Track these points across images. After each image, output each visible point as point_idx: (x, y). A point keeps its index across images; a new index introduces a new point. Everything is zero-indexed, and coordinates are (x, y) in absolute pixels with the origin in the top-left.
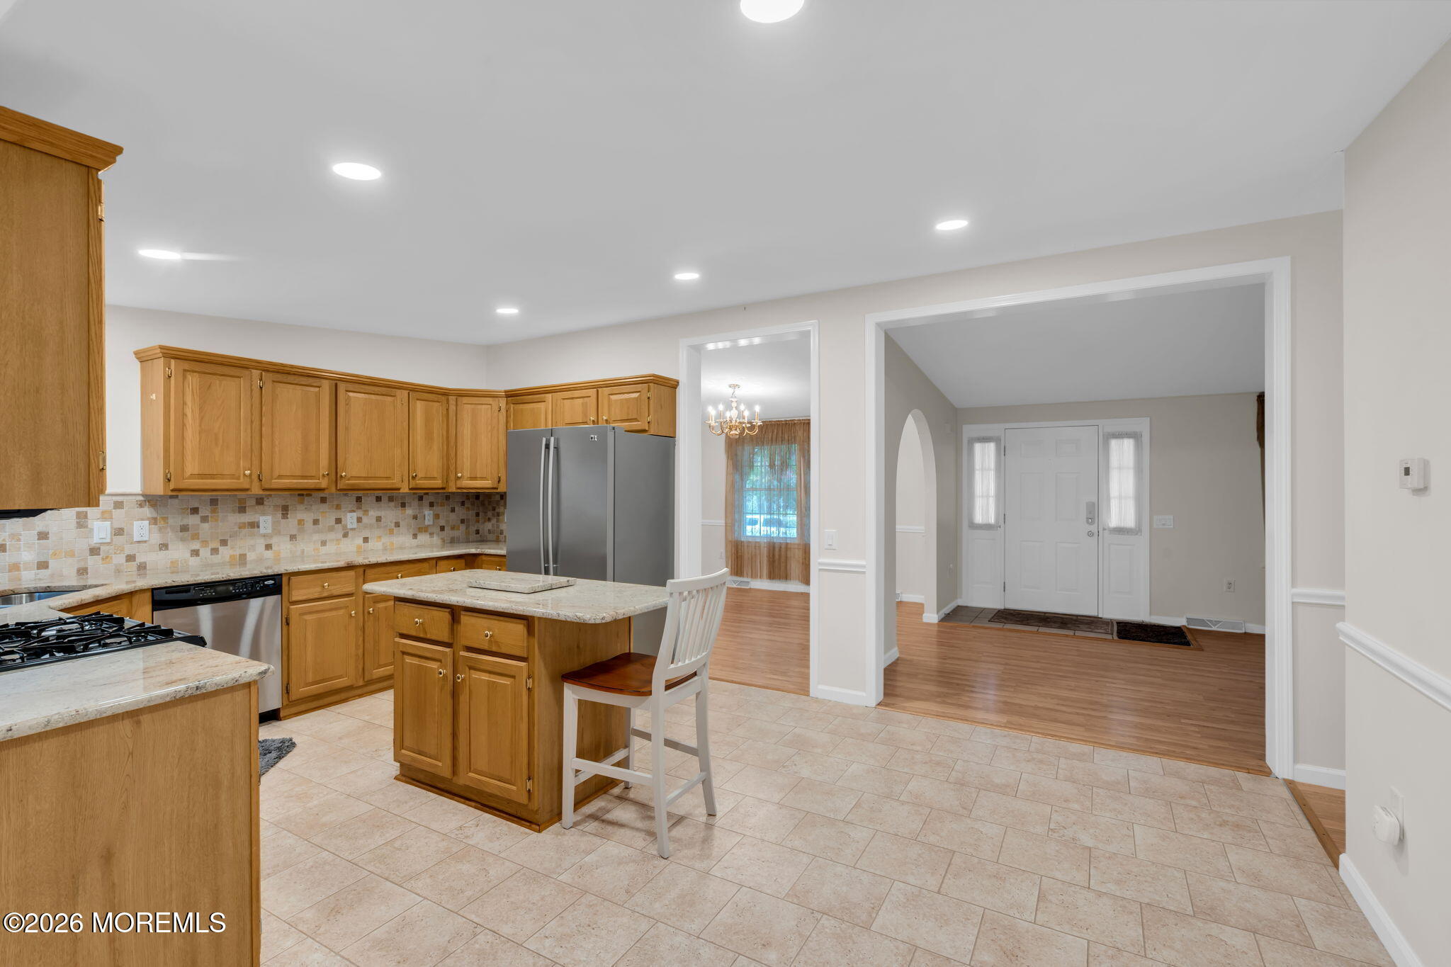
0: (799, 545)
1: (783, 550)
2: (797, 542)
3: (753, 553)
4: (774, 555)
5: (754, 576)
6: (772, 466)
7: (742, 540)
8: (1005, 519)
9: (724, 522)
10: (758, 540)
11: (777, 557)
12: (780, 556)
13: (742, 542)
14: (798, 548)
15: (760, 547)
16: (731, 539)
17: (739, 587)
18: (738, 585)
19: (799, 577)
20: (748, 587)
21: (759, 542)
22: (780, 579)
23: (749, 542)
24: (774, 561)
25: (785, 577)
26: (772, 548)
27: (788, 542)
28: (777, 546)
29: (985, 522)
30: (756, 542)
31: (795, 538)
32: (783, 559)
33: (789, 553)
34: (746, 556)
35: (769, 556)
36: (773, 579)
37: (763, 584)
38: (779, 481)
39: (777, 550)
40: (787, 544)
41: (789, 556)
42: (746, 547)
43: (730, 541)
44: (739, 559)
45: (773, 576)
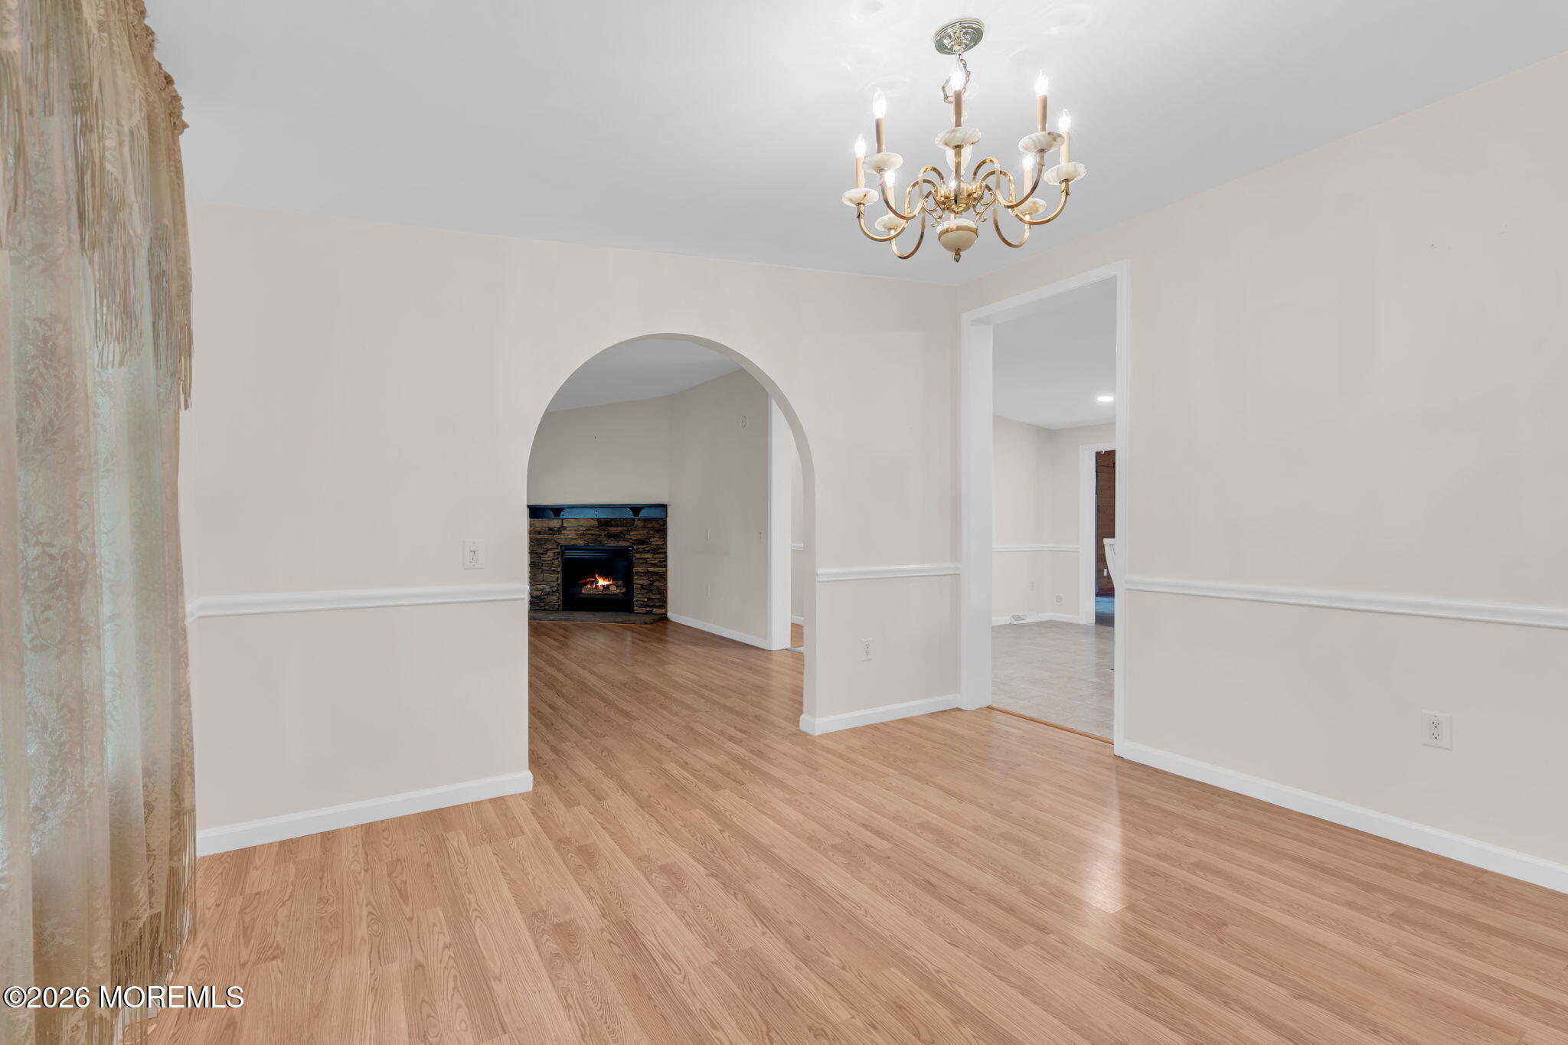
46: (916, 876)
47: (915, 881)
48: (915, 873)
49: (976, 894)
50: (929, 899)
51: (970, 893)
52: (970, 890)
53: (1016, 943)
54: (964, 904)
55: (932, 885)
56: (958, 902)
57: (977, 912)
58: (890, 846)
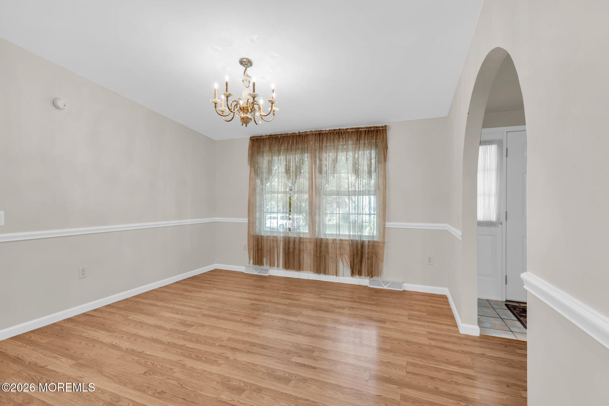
0: (310, 239)
1: (297, 242)
2: (308, 236)
3: (272, 247)
4: (289, 248)
5: (272, 265)
6: (287, 171)
7: (262, 234)
8: (506, 216)
9: (247, 219)
10: (275, 235)
11: (292, 250)
12: (294, 249)
13: (262, 236)
14: (310, 242)
15: (277, 240)
16: (252, 234)
17: (260, 274)
18: (257, 273)
19: (310, 267)
20: (267, 275)
21: (276, 237)
22: (294, 269)
23: (268, 236)
24: (289, 253)
25: (299, 268)
26: (287, 242)
27: (301, 236)
28: (291, 240)
29: (487, 219)
30: (274, 237)
31: (307, 233)
32: (297, 252)
33: (302, 246)
34: (265, 249)
35: (284, 249)
36: (288, 269)
37: (279, 272)
38: (293, 183)
39: (292, 244)
40: (300, 238)
41: (301, 248)
42: (265, 241)
43: (253, 236)
44: (259, 251)
45: (287, 266)
46: (272, 350)
47: (271, 348)
48: (273, 351)
49: (246, 351)
50: (262, 343)
51: (249, 350)
52: (249, 351)
53: (229, 339)
54: (250, 345)
55: (263, 348)
56: (251, 345)
57: (244, 344)
58: (292, 360)
